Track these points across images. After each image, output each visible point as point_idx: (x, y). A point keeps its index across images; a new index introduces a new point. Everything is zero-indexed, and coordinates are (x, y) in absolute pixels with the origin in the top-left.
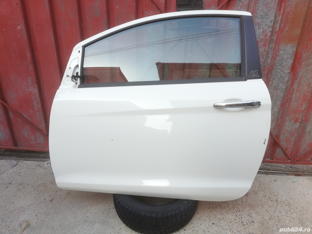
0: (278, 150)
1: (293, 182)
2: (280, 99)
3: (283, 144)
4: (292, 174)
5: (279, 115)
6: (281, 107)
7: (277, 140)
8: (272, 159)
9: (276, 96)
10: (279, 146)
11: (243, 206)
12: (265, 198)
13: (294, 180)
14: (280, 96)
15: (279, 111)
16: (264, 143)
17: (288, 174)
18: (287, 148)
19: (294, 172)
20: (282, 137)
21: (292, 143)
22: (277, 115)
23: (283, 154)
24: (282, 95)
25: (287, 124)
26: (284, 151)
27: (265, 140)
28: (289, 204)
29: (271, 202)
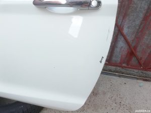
0: (134, 59)
1: (140, 86)
2: (144, 12)
3: (139, 54)
4: (141, 79)
5: (139, 28)
6: (143, 20)
7: (133, 50)
8: (128, 65)
9: (140, 8)
10: (135, 56)
11: (89, 106)
12: (111, 99)
13: (141, 84)
14: (144, 8)
15: (141, 24)
16: (101, 62)
17: (138, 79)
18: (141, 58)
19: (143, 77)
20: (139, 49)
21: (148, 54)
22: (137, 28)
23: (137, 62)
24: (146, 7)
25: (146, 37)
26: (139, 60)
27: (103, 58)
28: (131, 108)
29: (115, 104)
